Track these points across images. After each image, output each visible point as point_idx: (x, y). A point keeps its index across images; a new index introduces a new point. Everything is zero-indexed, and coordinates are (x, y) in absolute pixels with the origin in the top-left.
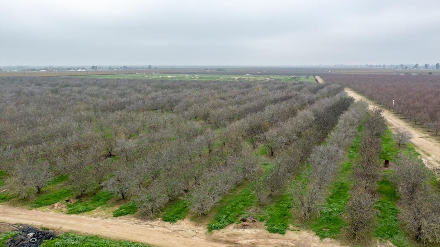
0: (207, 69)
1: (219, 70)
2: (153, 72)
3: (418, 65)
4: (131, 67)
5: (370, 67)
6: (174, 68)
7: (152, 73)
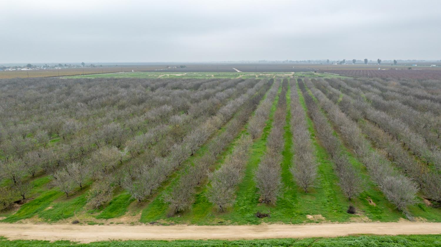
0: (168, 67)
1: (182, 67)
2: (133, 71)
3: (345, 60)
4: (46, 65)
5: (296, 63)
6: (103, 65)
7: (131, 71)
